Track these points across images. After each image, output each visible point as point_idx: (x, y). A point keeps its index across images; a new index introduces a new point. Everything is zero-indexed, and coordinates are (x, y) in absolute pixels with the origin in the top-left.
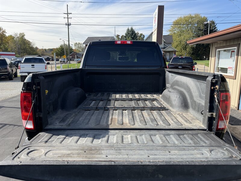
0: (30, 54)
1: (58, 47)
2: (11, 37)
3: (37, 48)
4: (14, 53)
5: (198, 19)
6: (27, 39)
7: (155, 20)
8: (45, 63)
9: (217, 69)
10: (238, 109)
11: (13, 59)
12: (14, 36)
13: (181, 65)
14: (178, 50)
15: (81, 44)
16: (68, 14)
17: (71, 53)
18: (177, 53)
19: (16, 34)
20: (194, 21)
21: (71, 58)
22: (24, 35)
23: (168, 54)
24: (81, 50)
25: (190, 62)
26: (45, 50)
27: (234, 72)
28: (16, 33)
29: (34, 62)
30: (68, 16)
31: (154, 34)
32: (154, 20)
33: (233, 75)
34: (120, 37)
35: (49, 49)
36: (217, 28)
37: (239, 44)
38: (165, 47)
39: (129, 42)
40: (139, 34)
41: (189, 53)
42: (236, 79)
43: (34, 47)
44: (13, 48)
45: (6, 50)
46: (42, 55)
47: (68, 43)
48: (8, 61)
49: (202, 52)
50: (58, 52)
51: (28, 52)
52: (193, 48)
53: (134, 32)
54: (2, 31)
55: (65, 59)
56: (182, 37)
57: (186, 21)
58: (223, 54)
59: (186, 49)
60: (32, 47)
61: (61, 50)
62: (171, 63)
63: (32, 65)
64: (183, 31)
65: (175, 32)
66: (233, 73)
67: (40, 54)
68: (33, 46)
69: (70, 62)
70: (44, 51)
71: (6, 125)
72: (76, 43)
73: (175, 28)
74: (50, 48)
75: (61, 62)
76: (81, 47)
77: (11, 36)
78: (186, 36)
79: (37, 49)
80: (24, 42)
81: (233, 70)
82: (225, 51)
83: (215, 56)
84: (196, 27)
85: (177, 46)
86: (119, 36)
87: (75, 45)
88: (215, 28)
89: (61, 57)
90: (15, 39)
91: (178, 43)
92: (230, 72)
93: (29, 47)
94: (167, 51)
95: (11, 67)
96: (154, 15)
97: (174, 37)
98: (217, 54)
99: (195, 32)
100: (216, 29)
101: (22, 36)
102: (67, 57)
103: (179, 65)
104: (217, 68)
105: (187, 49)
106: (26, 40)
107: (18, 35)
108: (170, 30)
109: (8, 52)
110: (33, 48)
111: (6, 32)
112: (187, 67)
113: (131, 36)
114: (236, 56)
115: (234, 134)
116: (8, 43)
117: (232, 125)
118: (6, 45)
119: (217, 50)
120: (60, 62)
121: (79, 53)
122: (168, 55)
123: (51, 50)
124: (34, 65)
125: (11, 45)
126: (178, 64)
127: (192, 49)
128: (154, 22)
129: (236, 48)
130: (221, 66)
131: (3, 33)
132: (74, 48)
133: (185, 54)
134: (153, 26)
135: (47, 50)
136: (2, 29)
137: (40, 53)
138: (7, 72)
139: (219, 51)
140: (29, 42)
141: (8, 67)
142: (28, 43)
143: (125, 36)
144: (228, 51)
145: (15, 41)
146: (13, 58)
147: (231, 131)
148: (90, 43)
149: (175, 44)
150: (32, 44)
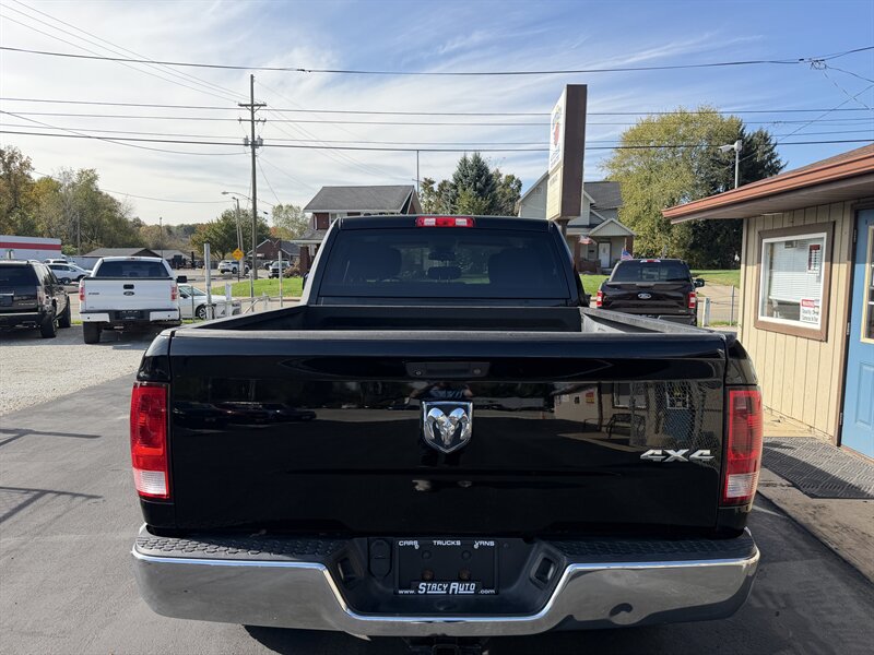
0: (112, 244)
1: (215, 221)
2: (50, 185)
3: (138, 224)
4: (58, 242)
5: (710, 126)
6: (105, 193)
7: (556, 135)
8: (171, 279)
9: (766, 304)
10: (839, 444)
11: (52, 261)
12: (61, 182)
13: (648, 287)
14: (641, 234)
15: (297, 210)
16: (252, 105)
17: (260, 240)
18: (636, 244)
19: (67, 175)
20: (695, 133)
21: (261, 258)
22: (96, 178)
23: (605, 247)
24: (296, 231)
25: (679, 277)
26: (169, 229)
27: (819, 317)
28: (68, 170)
29: (134, 276)
30: (253, 113)
31: (554, 181)
32: (553, 131)
33: (818, 327)
34: (436, 187)
35: (182, 226)
36: (778, 158)
37: (834, 223)
38: (595, 221)
39: (461, 222)
40: (500, 175)
41: (681, 244)
42: (827, 341)
43: (130, 218)
44: (55, 220)
45: (29, 229)
46: (158, 248)
47: (251, 206)
48: (42, 271)
49: (727, 240)
50: (212, 236)
51: (106, 236)
52: (695, 224)
53: (486, 169)
54: (18, 164)
55: (238, 263)
56: (656, 187)
57: (668, 132)
58: (782, 254)
59: (669, 231)
60: (120, 219)
61: (226, 231)
62: (613, 280)
63: (126, 287)
64: (660, 167)
65: (631, 169)
66: (819, 322)
67: (151, 245)
68: (127, 216)
69: (256, 273)
70: (165, 232)
71: (43, 493)
72: (281, 207)
73: (627, 157)
74: (186, 223)
75: (223, 271)
76: (297, 220)
77: (48, 180)
78: (668, 184)
79: (140, 225)
80: (95, 203)
81: (816, 309)
82: (789, 244)
83: (759, 262)
84: (702, 153)
85: (638, 218)
86: (433, 183)
87: (275, 214)
88: (772, 156)
89: (224, 255)
90: (62, 191)
91: (639, 208)
92: (808, 315)
93: (112, 218)
94: (602, 237)
95: (49, 291)
96: (553, 117)
97: (625, 189)
98: (766, 257)
99: (699, 169)
100: (773, 161)
101: (89, 179)
102: (245, 255)
103: (641, 287)
104: (766, 300)
105: (675, 231)
106: (100, 193)
107: (75, 179)
108: (613, 165)
109: (37, 235)
110: (126, 221)
111: (32, 165)
112: (668, 293)
113: (475, 184)
114: (824, 264)
115: (818, 527)
116: (38, 205)
117: (813, 496)
118: (28, 210)
119: (765, 241)
120: (219, 273)
121: (291, 241)
122: (604, 251)
123: (190, 230)
124: (131, 287)
125: (48, 212)
126: (638, 284)
127: (690, 230)
128: (552, 141)
129: (824, 235)
130: (779, 295)
131: (21, 170)
132: (270, 224)
133: (667, 248)
134: (551, 153)
135: (174, 231)
136: (20, 156)
137: (149, 241)
138: (36, 310)
139: (772, 244)
140: (112, 200)
141: (41, 294)
142: (110, 205)
143: (452, 185)
144: (801, 244)
145: (63, 200)
146: (54, 257)
147: (809, 517)
148: (336, 224)
149: (629, 211)
150: (122, 209)
